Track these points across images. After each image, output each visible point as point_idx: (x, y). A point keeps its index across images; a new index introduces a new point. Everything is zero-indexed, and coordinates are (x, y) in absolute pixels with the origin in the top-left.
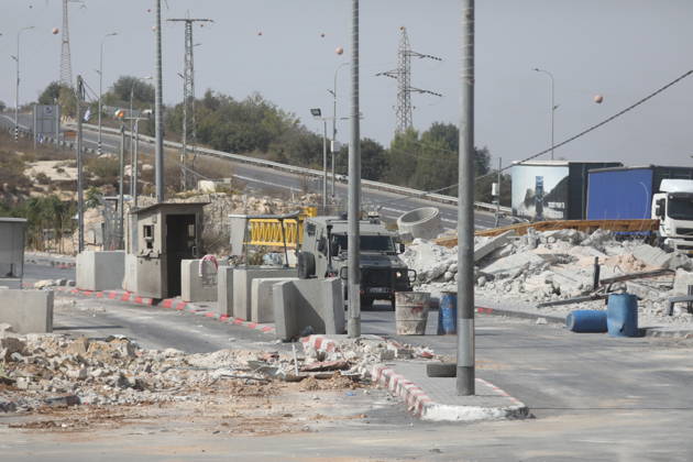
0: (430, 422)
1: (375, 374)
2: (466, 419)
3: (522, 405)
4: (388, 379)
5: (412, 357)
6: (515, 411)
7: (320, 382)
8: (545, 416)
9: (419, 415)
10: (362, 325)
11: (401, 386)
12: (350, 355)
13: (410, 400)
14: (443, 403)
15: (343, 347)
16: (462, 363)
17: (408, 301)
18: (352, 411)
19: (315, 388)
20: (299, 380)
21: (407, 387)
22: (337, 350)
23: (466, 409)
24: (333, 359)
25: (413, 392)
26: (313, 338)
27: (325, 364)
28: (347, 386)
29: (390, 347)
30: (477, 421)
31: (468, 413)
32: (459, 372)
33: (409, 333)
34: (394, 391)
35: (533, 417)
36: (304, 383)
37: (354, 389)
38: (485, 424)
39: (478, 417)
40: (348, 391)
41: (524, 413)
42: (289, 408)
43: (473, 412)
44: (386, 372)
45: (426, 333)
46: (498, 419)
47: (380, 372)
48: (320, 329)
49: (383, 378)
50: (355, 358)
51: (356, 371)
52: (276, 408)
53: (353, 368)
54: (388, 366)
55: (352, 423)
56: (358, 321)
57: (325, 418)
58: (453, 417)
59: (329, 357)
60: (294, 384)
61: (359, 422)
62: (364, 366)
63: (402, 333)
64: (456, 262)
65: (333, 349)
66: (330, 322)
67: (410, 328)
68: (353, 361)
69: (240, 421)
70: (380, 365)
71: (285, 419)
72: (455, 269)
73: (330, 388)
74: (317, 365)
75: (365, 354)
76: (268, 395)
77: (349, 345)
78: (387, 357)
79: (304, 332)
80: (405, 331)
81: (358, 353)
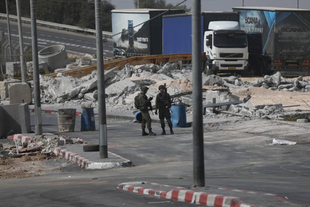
0: (90, 170)
1: (56, 152)
2: (105, 168)
3: (129, 161)
4: (64, 154)
5: (73, 143)
6: (126, 163)
7: (32, 157)
8: (139, 165)
9: (84, 168)
10: (43, 128)
11: (72, 156)
12: (40, 143)
13: (78, 162)
14: (95, 162)
15: (35, 140)
16: (101, 144)
17: (64, 114)
18: (53, 168)
19: (29, 160)
20: (20, 156)
21: (76, 156)
22: (32, 142)
23: (105, 163)
24: (31, 146)
25: (80, 158)
26: (16, 136)
27: (28, 149)
28: (45, 158)
29: (61, 139)
30: (110, 168)
31: (106, 165)
32: (100, 148)
33: (65, 131)
34: (68, 159)
35: (134, 166)
36: (23, 158)
37: (48, 159)
38: (114, 169)
39: (111, 167)
40: (46, 160)
41: (130, 164)
42: (23, 168)
43: (108, 164)
44: (63, 151)
45: (75, 130)
46: (119, 167)
47: (59, 151)
48: (19, 131)
49: (61, 154)
50: (43, 145)
51: (45, 151)
52: (17, 169)
53: (43, 150)
54: (63, 148)
55: (55, 172)
56: (40, 126)
57: (43, 171)
58: (100, 168)
59: (28, 146)
60: (18, 158)
61: (59, 172)
62: (49, 149)
63: (62, 131)
64: (85, 87)
65: (30, 141)
66: (23, 127)
67: (66, 128)
68: (42, 147)
69: (5, 174)
70: (58, 148)
71: (25, 172)
72: (84, 91)
73: (37, 159)
74: (24, 150)
75: (48, 143)
76: (9, 164)
77: (38, 139)
78: (61, 144)
79: (9, 133)
80: (64, 130)
81: (44, 142)
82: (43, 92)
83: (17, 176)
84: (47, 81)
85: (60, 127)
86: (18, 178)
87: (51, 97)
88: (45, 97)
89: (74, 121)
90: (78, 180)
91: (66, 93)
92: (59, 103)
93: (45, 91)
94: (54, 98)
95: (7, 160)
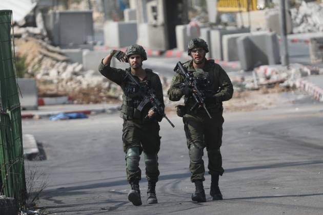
1: (298, 84)
4: (305, 86)
5: (318, 74)
7: (270, 90)
9: (319, 100)
10: (291, 59)
11: (311, 88)
12: (284, 75)
13: (315, 93)
15: (280, 71)
17: (317, 43)
19: (266, 93)
20: (258, 89)
21: (314, 88)
22: (277, 73)
24: (275, 78)
26: (262, 68)
27: (271, 81)
28: (283, 91)
29: (306, 69)
33: (318, 61)
34: (308, 91)
36: (261, 91)
37: (287, 91)
40: (284, 93)
42: (255, 101)
44: (303, 82)
47: (301, 83)
48: (266, 63)
49: (302, 86)
51: (288, 83)
52: (249, 102)
53: (286, 82)
54: (305, 79)
56: (287, 57)
57: (274, 104)
59: (272, 78)
60: (255, 91)
61: (289, 104)
62: (292, 80)
63: (314, 61)
65: (274, 73)
66: (271, 58)
67: (319, 58)
68: (286, 78)
70: (301, 79)
71: (255, 106)
73: (275, 92)
74: (267, 82)
75: (292, 74)
76: (243, 97)
77: (283, 70)
78: (304, 75)
79: (256, 65)
80: (316, 60)
81: (288, 74)
82: (307, 20)
84: (311, 8)
85: (313, 57)
87: (315, 25)
88: (309, 25)
90: (303, 113)
93: (309, 19)
94: (317, 26)
95: (242, 94)
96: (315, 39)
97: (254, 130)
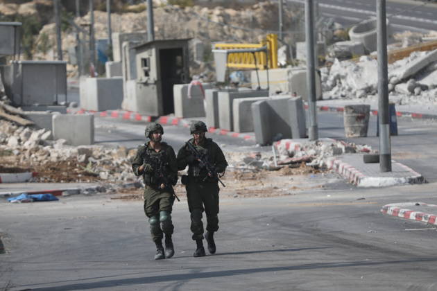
0: (363, 188)
1: (329, 164)
2: (384, 185)
3: (420, 175)
4: (338, 166)
5: (355, 152)
6: (415, 179)
7: (293, 171)
8: (434, 182)
9: (356, 184)
10: (319, 131)
11: (346, 170)
12: (311, 152)
13: (352, 177)
14: (370, 176)
15: (306, 147)
16: (382, 152)
17: (354, 112)
18: (317, 184)
19: (289, 174)
20: (278, 169)
21: (350, 169)
22: (302, 150)
23: (384, 179)
24: (299, 155)
25: (353, 172)
26: (284, 142)
27: (294, 159)
28: (311, 172)
29: (339, 145)
30: (391, 186)
31: (385, 182)
32: (381, 159)
33: (355, 135)
34: (342, 173)
35: (426, 182)
36: (282, 171)
37: (315, 173)
38: (396, 187)
39: (392, 183)
40: (312, 175)
41: (420, 180)
42: (275, 185)
43: (389, 180)
44: (336, 162)
45: (368, 135)
46: (404, 184)
47: (333, 162)
48: (289, 136)
49: (335, 166)
50: (315, 155)
51: (316, 162)
52: (266, 185)
53: (314, 161)
54: (337, 159)
55: (314, 190)
56: (316, 128)
57: (299, 188)
58: (377, 185)
59: (296, 155)
60: (275, 172)
61: (319, 190)
62: (322, 159)
63: (350, 136)
64: (395, 76)
65: (299, 149)
66: (295, 130)
67: (355, 132)
68: (314, 157)
69: (247, 192)
70: (333, 158)
71: (275, 190)
72: (395, 81)
73: (300, 173)
74: (289, 161)
75: (322, 151)
76: (260, 178)
77: (311, 146)
78: (337, 152)
79: (276, 138)
80: (352, 134)
81: (317, 151)
82: (340, 83)
83: (259, 195)
84: (346, 67)
85: (347, 130)
86: (261, 197)
87: (350, 90)
88: (343, 90)
89: (367, 122)
90: (337, 201)
91: (369, 85)
92: (360, 97)
93: (343, 81)
94: (353, 91)
95: (258, 175)
96: (350, 107)
97: (274, 221)
